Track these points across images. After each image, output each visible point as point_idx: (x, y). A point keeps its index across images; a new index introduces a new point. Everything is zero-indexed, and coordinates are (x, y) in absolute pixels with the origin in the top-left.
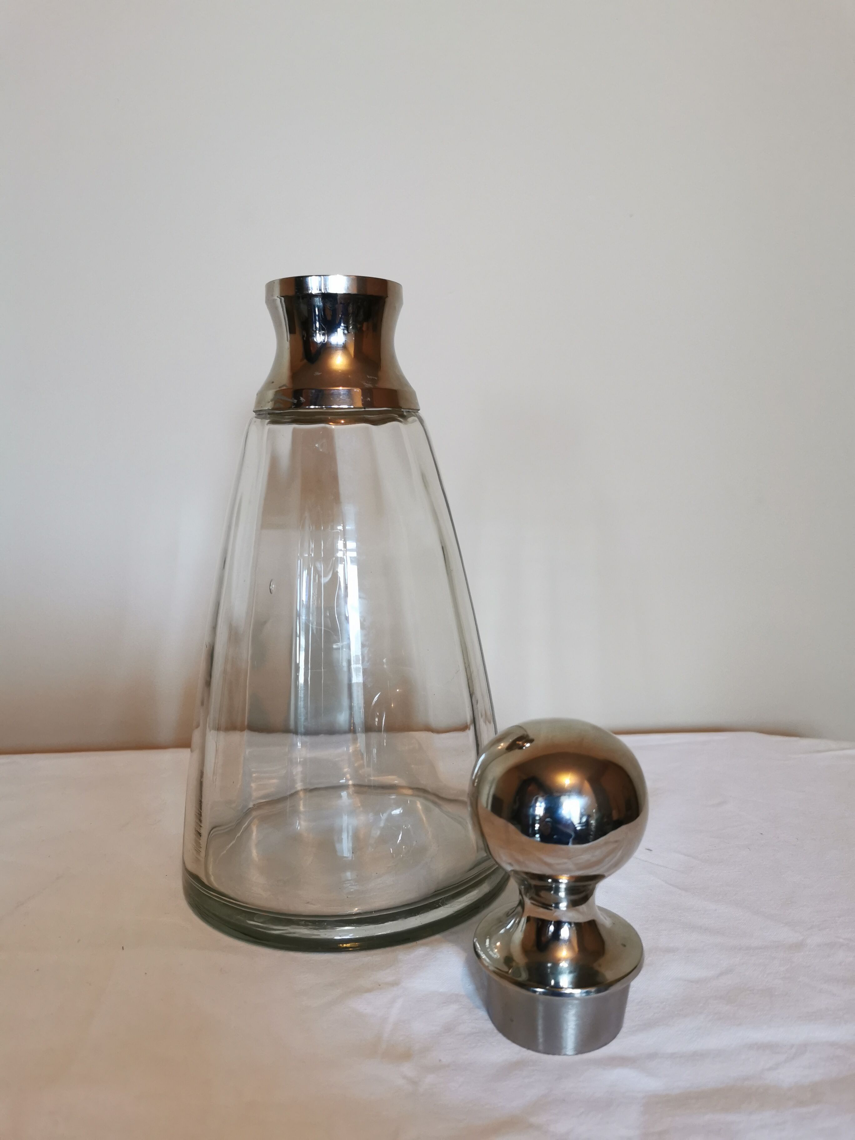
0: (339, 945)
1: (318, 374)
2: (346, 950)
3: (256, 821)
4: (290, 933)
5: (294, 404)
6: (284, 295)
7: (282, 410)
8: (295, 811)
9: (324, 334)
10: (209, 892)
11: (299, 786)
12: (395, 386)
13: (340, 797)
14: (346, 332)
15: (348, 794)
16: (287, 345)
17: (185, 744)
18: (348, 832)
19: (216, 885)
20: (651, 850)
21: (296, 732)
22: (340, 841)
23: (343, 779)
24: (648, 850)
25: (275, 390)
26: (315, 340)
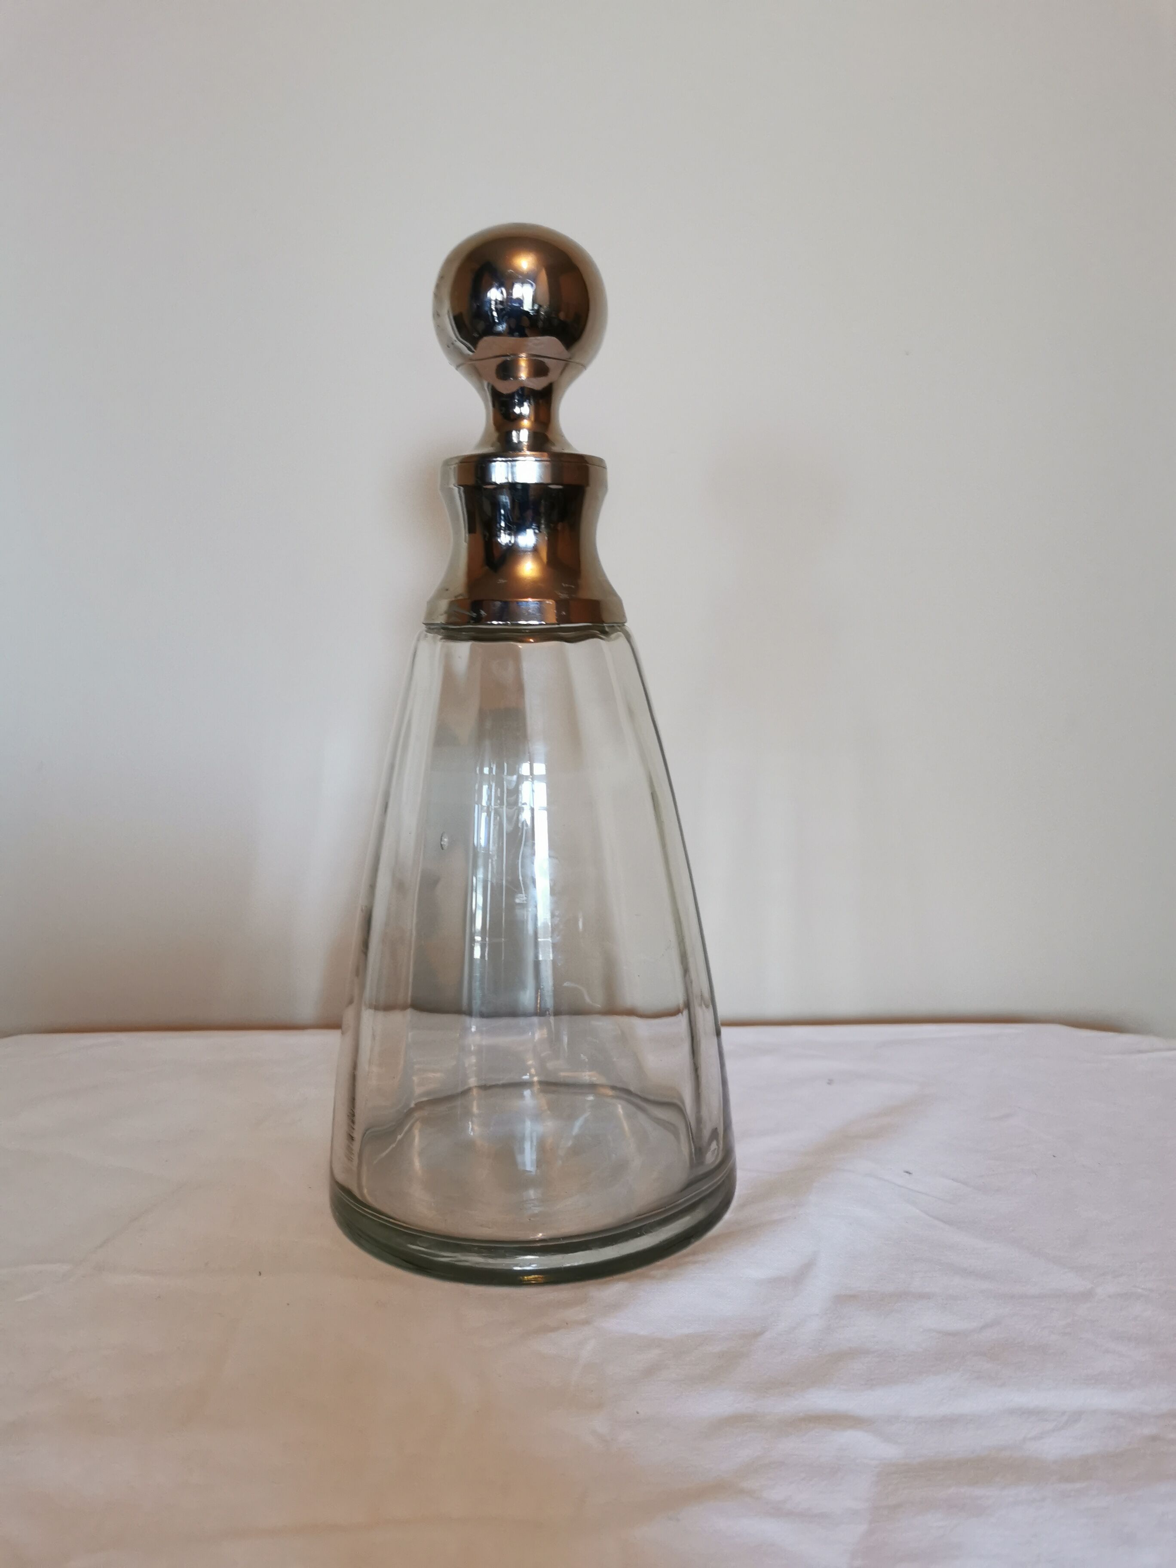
0: (521, 1278)
1: (502, 581)
2: (528, 1284)
3: (418, 1125)
4: (460, 1261)
5: (472, 618)
6: (462, 484)
7: (459, 626)
8: (467, 1114)
9: (510, 534)
10: (363, 1208)
11: (473, 1081)
12: (595, 595)
13: (522, 1097)
14: (537, 531)
15: (533, 1094)
16: (464, 546)
17: (332, 1024)
18: (532, 1141)
19: (370, 1200)
20: (910, 1173)
21: (470, 1013)
22: (522, 1151)
23: (526, 1075)
24: (907, 1172)
25: (449, 600)
26: (499, 540)
